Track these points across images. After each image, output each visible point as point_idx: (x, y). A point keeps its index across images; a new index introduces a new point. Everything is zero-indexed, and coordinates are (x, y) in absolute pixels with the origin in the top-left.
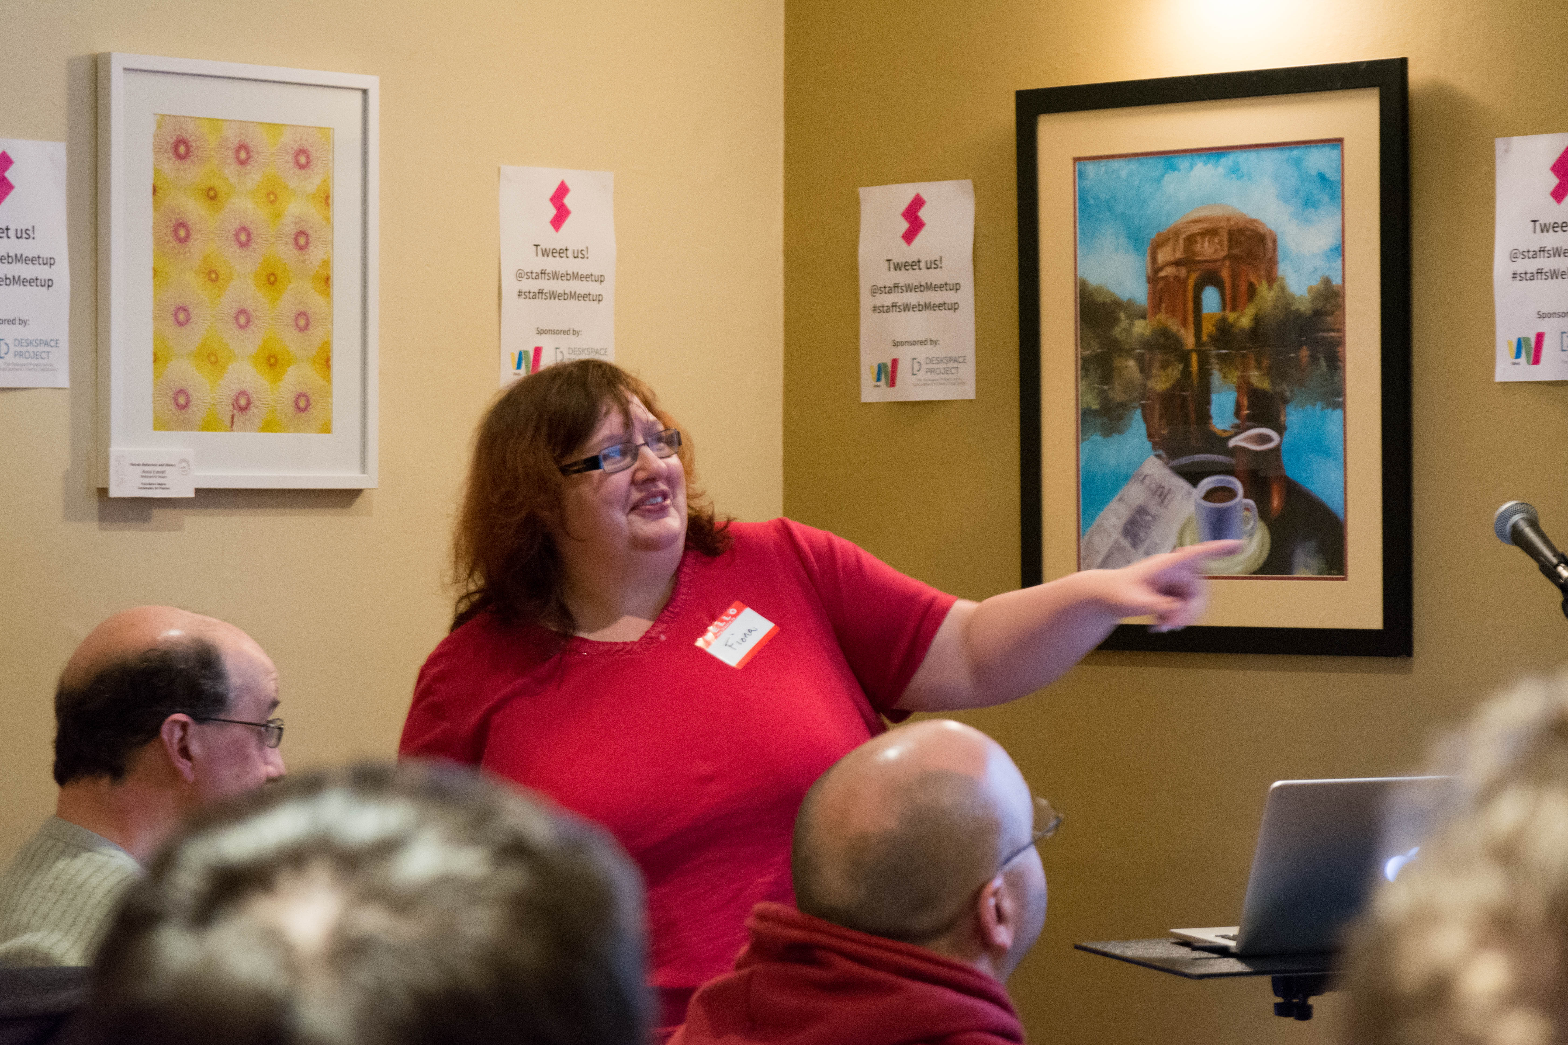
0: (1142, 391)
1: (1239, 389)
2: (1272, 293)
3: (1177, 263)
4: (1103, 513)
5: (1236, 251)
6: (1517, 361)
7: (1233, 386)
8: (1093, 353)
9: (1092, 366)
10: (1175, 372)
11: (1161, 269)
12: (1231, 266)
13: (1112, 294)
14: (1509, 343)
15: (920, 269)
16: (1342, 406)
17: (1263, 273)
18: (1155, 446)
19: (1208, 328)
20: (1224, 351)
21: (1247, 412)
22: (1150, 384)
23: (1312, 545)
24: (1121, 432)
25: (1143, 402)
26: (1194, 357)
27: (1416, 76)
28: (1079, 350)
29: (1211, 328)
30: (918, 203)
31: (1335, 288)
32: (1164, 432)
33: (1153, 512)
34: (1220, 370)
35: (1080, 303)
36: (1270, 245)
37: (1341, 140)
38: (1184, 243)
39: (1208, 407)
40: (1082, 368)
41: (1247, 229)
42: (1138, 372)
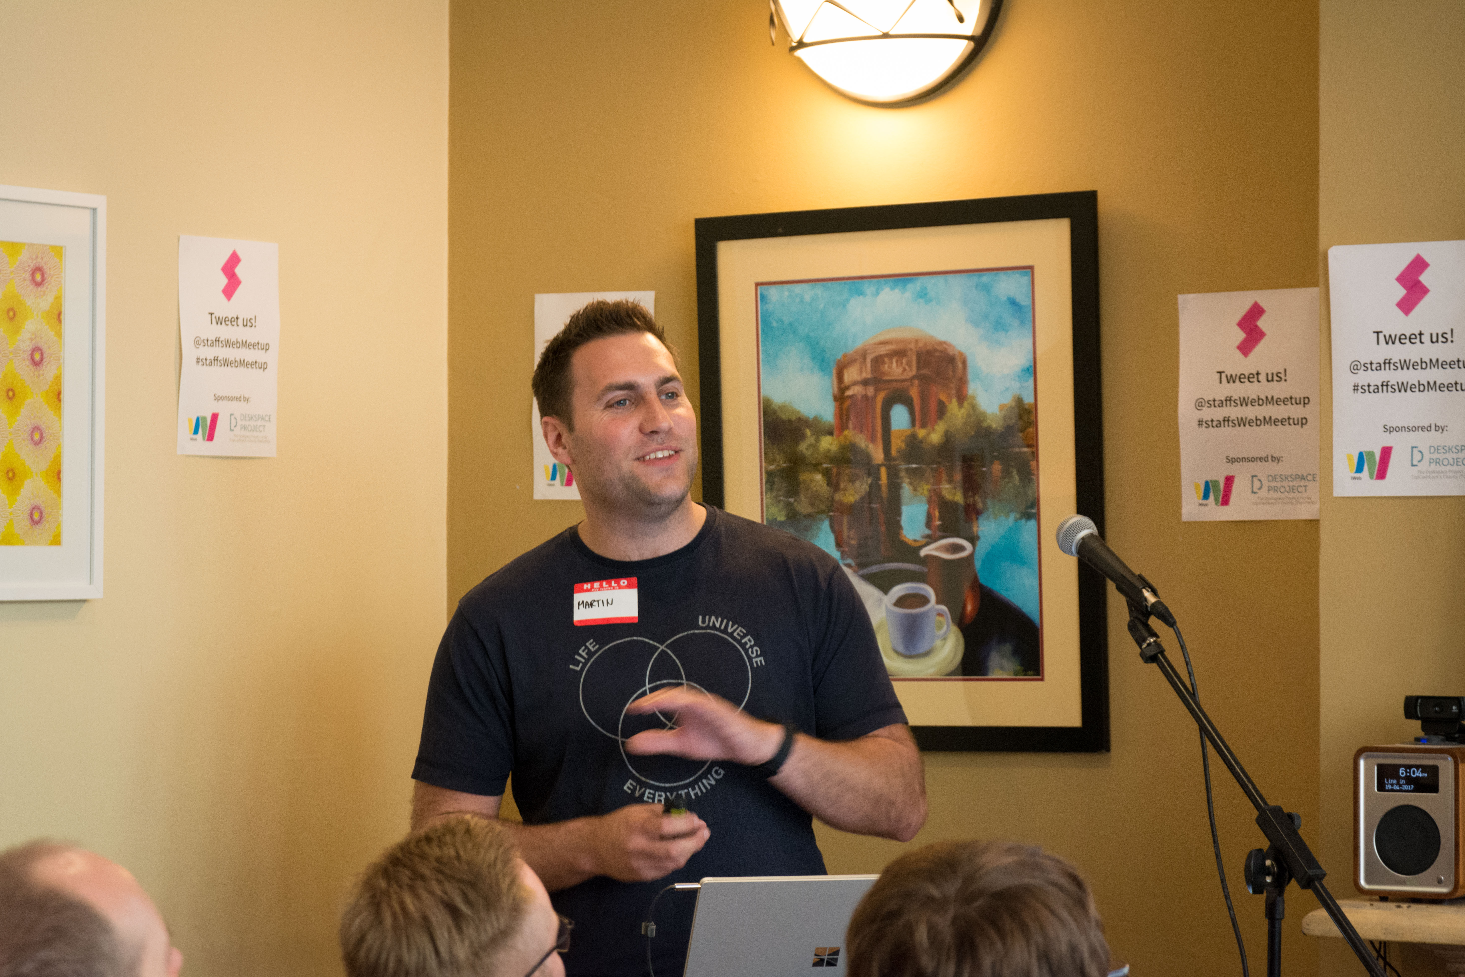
0: (830, 503)
1: (930, 501)
2: (963, 411)
3: (865, 383)
5: (925, 371)
7: (924, 499)
8: (779, 468)
9: (776, 479)
10: (863, 486)
11: (848, 388)
12: (920, 385)
13: (798, 412)
16: (1037, 517)
17: (953, 392)
18: (844, 555)
19: (897, 444)
20: (914, 466)
21: (938, 523)
22: (838, 497)
23: (1008, 648)
25: (831, 514)
26: (883, 472)
27: (1105, 207)
28: (764, 464)
29: (900, 444)
31: (1027, 407)
32: (854, 542)
34: (910, 484)
35: (764, 420)
36: (960, 366)
37: (1031, 268)
38: (871, 363)
39: (898, 518)
40: (767, 482)
41: (936, 350)
42: (825, 485)
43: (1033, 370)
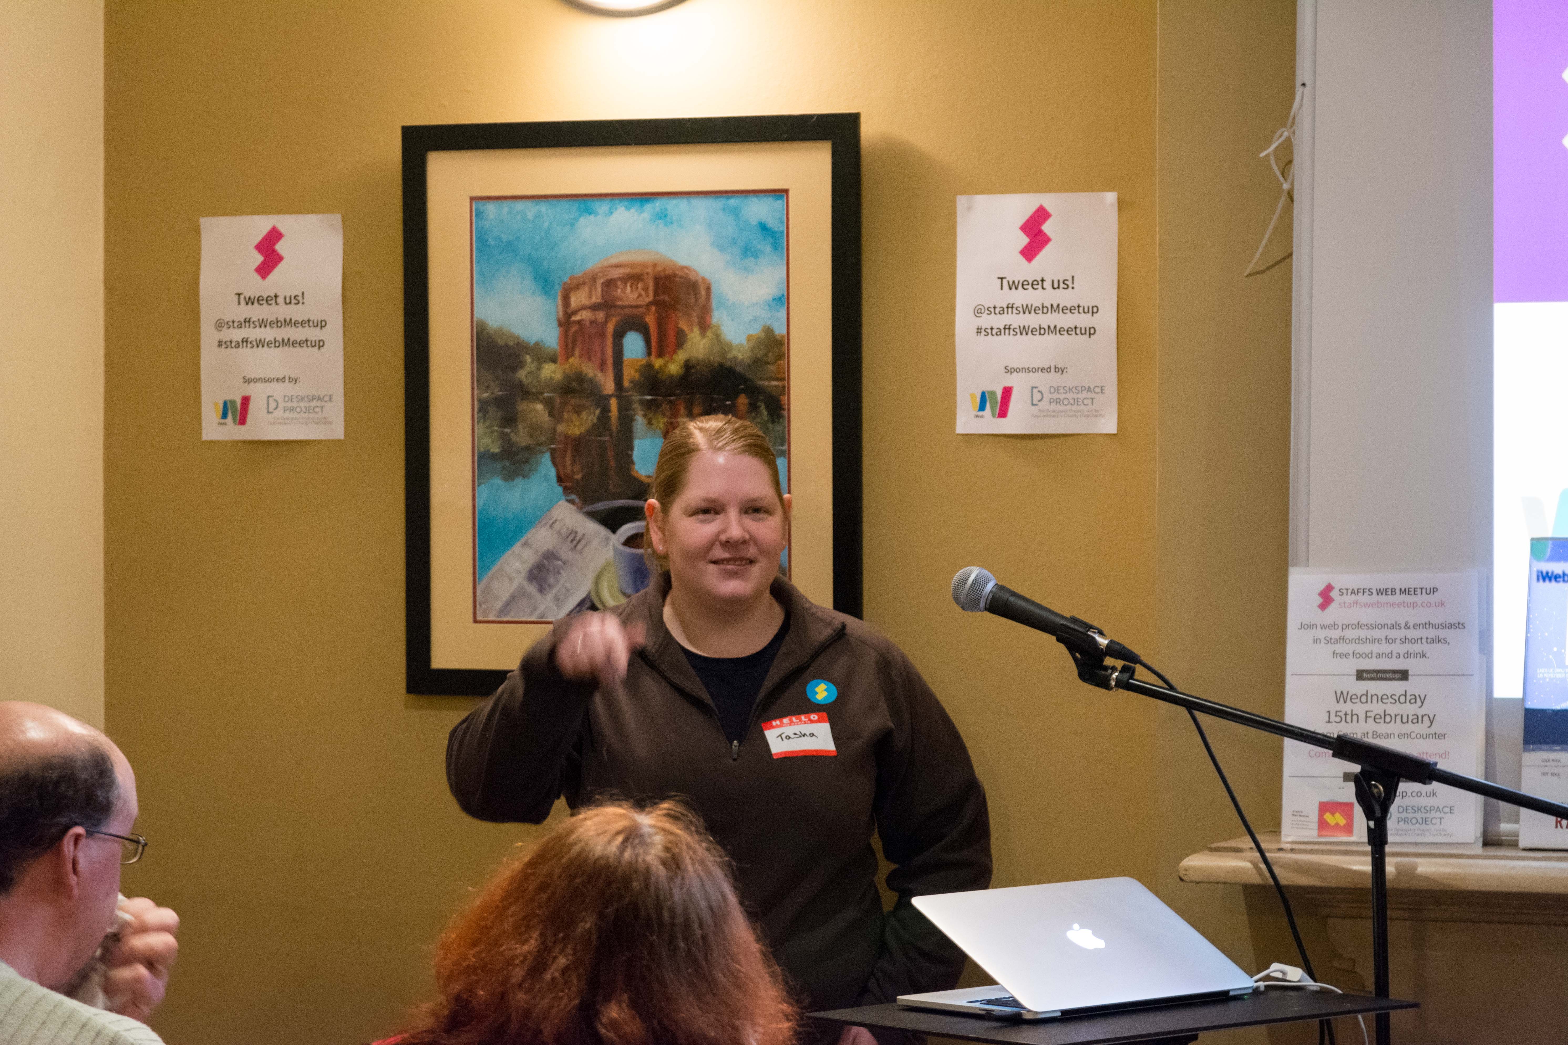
0: (551, 435)
2: (705, 340)
3: (594, 308)
4: (503, 559)
5: (663, 298)
6: (981, 413)
8: (494, 396)
9: (491, 408)
10: (589, 418)
11: (575, 312)
12: (657, 312)
13: (518, 337)
14: (972, 396)
15: (277, 304)
16: (787, 454)
17: (696, 320)
18: (567, 490)
19: (630, 374)
20: (649, 397)
24: (526, 476)
25: (553, 446)
26: (614, 404)
27: (868, 131)
28: (476, 392)
29: (633, 373)
30: (274, 236)
31: (778, 338)
32: (578, 477)
33: (564, 557)
34: (645, 416)
35: (478, 344)
36: (703, 292)
37: (786, 191)
38: (602, 287)
39: (630, 452)
40: (479, 411)
41: (675, 275)
42: (547, 415)
43: (784, 300)
